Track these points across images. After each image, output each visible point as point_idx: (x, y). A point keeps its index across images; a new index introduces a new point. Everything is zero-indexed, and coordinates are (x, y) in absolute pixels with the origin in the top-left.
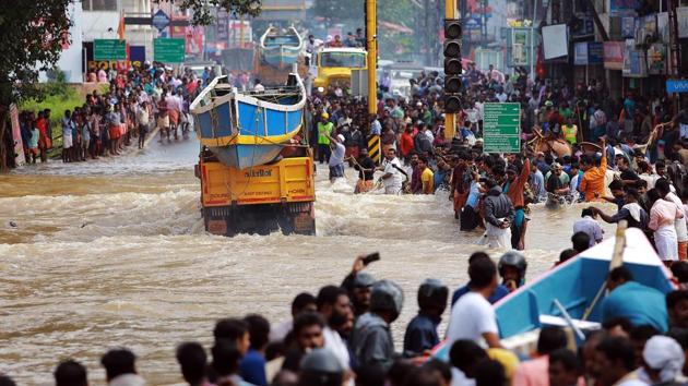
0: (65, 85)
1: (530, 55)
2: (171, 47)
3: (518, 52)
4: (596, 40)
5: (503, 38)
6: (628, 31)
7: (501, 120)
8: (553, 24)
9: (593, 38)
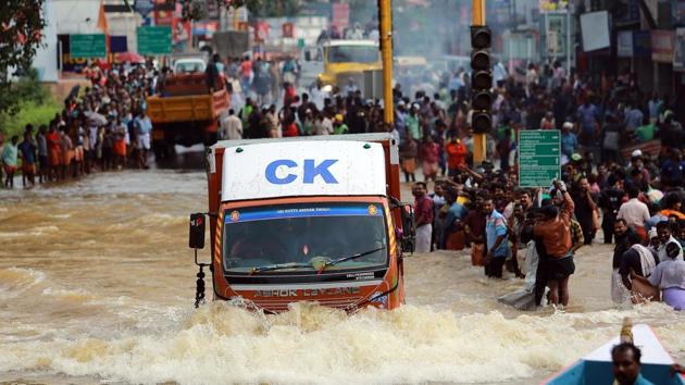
0: (38, 84)
1: (566, 43)
2: (157, 37)
3: (553, 41)
4: (642, 27)
5: (535, 21)
6: (678, 18)
7: (539, 149)
8: (593, 11)
9: (639, 24)
